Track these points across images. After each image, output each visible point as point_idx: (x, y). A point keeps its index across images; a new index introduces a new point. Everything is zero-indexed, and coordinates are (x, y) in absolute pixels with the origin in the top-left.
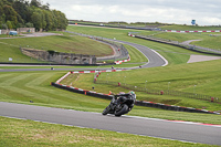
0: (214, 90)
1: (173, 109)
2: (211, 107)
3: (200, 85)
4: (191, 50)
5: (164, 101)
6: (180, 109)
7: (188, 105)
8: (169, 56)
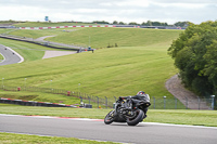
0: (70, 84)
1: (30, 104)
2: (68, 101)
3: (56, 80)
4: (46, 46)
5: (21, 97)
6: (38, 104)
7: (45, 100)
8: (24, 52)
